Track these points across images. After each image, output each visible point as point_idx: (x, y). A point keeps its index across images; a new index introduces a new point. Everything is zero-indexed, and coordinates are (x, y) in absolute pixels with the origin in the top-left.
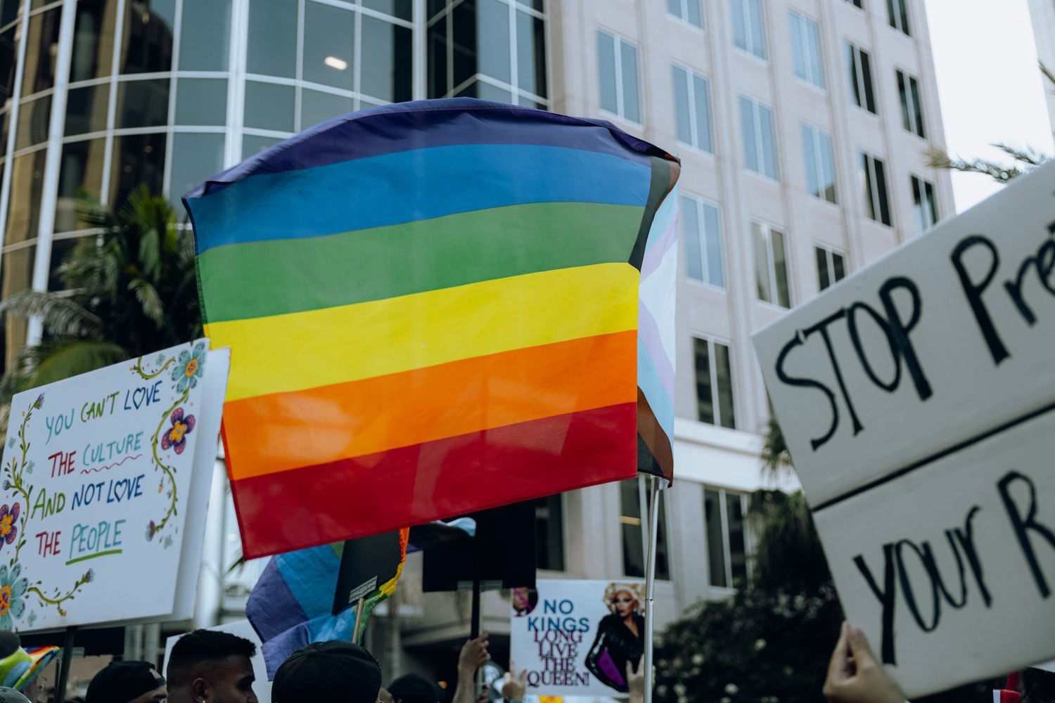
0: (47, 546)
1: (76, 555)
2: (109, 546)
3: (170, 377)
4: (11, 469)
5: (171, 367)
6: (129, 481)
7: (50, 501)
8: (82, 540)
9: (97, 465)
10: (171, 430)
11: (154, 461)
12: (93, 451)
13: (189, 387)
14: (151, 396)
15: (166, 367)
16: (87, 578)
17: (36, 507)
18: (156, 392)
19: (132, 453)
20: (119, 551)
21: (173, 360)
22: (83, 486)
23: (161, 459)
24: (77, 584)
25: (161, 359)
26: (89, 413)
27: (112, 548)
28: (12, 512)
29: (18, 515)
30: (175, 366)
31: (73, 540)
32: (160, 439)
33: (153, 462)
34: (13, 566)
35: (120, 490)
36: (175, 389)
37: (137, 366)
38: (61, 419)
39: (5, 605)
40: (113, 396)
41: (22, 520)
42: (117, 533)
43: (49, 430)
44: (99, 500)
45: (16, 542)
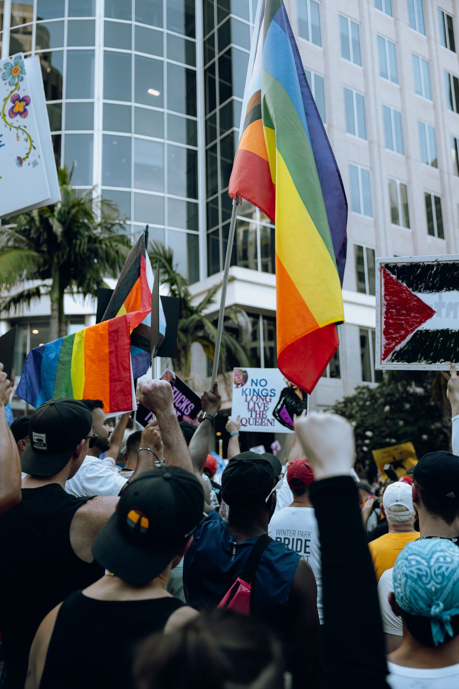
10: (13, 107)
13: (18, 82)
23: (12, 124)
33: (6, 126)
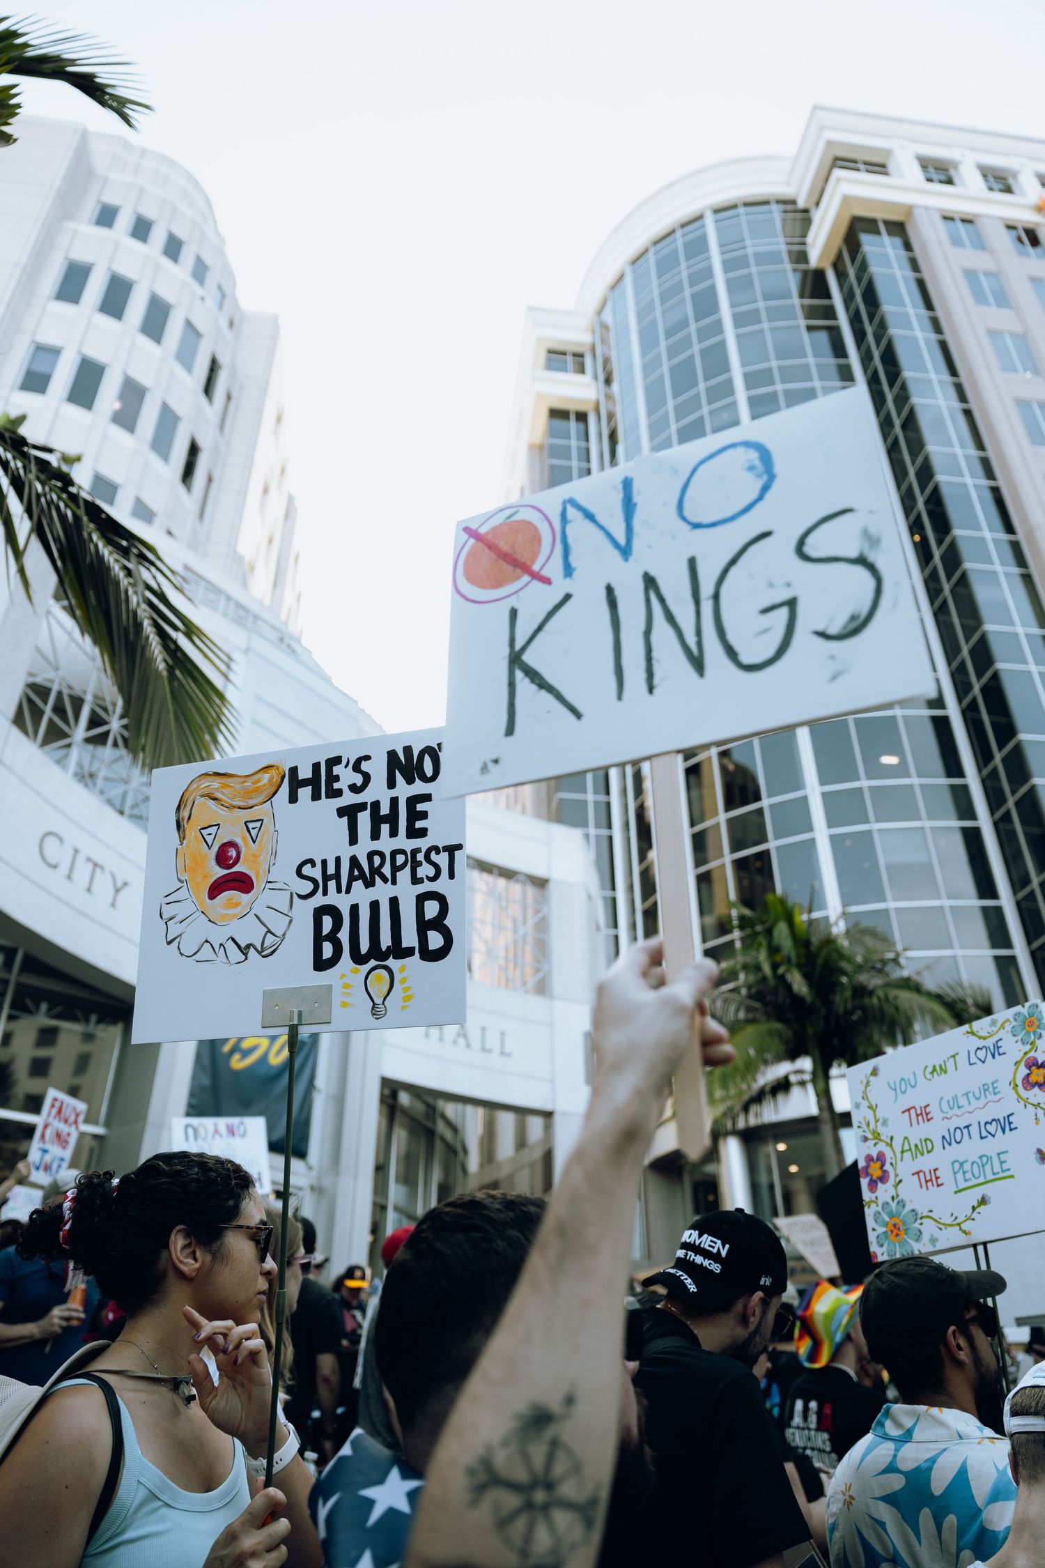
0: (927, 1181)
1: (962, 1185)
2: (998, 1173)
3: (1010, 1035)
4: (864, 1126)
5: (1008, 1027)
6: (999, 1120)
7: (916, 1145)
8: (964, 1173)
9: (956, 1111)
11: (1020, 1100)
12: (948, 1102)
13: (1034, 1039)
14: (996, 1051)
15: (1002, 1027)
16: (983, 1201)
17: (902, 1152)
18: (998, 1048)
19: (991, 1097)
20: (1012, 1176)
21: (1008, 1020)
22: (949, 1130)
23: (1028, 1098)
24: (974, 1208)
25: (994, 1023)
26: (932, 1073)
27: (1002, 1175)
28: (878, 1159)
29: (885, 1160)
30: (1011, 1026)
31: (955, 1173)
32: (1019, 1082)
34: (896, 1201)
35: (991, 1128)
36: (1019, 1042)
37: (969, 1030)
38: (903, 1082)
39: (899, 1232)
40: (953, 1056)
41: (891, 1164)
42: (1002, 1163)
43: (894, 1092)
44: (970, 1138)
45: (891, 1181)
